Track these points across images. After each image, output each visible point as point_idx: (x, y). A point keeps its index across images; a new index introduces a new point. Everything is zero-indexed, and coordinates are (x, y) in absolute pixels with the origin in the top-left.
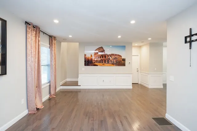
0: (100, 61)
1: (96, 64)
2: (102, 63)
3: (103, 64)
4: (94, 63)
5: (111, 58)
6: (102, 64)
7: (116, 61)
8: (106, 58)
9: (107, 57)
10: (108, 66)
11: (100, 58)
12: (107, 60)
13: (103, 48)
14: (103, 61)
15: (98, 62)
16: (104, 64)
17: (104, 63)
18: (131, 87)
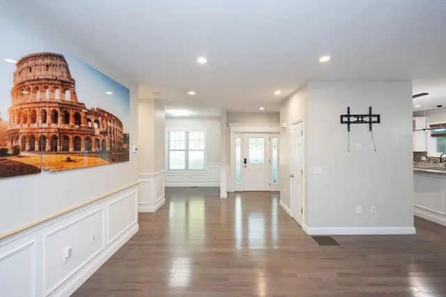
0: (55, 138)
1: (28, 157)
2: (66, 149)
3: (69, 160)
4: (16, 151)
5: (96, 125)
6: (65, 157)
7: (111, 141)
8: (80, 124)
9: (83, 120)
10: (90, 165)
11: (55, 121)
12: (83, 138)
13: (66, 67)
14: (67, 138)
15: (42, 149)
16: (72, 158)
17: (71, 150)
18: (138, 225)
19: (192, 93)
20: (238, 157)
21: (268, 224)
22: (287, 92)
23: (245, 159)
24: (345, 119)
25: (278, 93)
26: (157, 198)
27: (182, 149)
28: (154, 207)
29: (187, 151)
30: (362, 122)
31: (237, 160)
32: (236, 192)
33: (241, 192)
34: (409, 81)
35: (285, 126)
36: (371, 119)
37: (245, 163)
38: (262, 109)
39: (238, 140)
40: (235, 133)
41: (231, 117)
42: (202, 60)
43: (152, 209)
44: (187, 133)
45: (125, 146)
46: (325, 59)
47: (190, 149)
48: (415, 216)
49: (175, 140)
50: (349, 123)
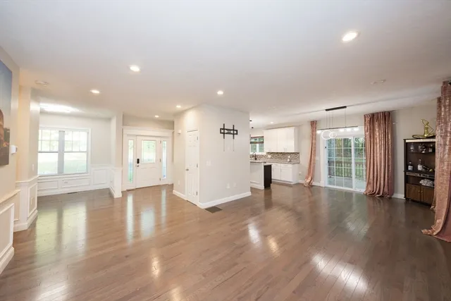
18: (13, 249)
19: (95, 92)
20: (131, 158)
21: (158, 212)
22: (186, 108)
23: (138, 160)
24: (222, 131)
25: (179, 107)
26: (30, 211)
27: (54, 150)
28: (27, 223)
29: (61, 153)
30: (230, 133)
31: (129, 161)
32: (128, 191)
33: (133, 190)
34: (247, 113)
35: (180, 132)
36: (234, 132)
37: (138, 162)
38: (157, 116)
39: (131, 143)
40: (128, 135)
41: (127, 119)
42: (135, 69)
43: (24, 225)
44: (62, 133)
45: (5, 145)
46: (220, 93)
47: (66, 150)
48: (251, 188)
49: (50, 141)
50: (224, 133)
